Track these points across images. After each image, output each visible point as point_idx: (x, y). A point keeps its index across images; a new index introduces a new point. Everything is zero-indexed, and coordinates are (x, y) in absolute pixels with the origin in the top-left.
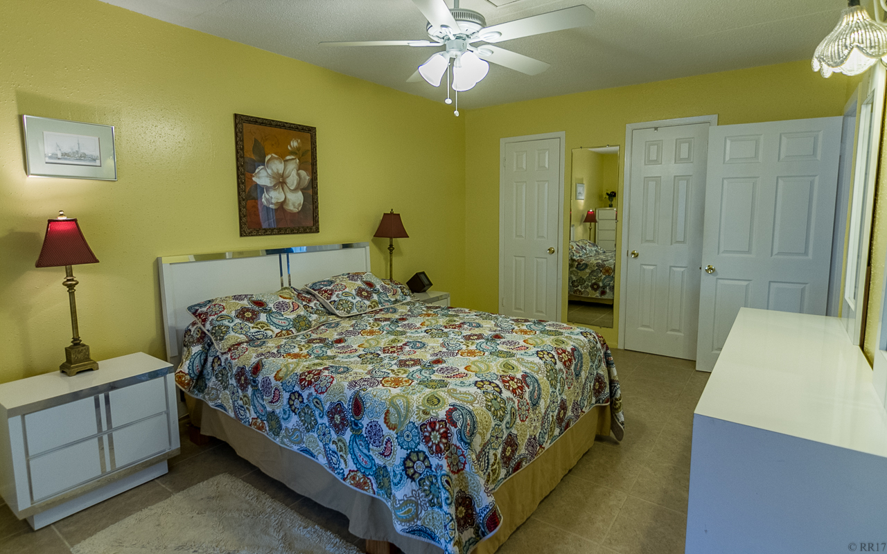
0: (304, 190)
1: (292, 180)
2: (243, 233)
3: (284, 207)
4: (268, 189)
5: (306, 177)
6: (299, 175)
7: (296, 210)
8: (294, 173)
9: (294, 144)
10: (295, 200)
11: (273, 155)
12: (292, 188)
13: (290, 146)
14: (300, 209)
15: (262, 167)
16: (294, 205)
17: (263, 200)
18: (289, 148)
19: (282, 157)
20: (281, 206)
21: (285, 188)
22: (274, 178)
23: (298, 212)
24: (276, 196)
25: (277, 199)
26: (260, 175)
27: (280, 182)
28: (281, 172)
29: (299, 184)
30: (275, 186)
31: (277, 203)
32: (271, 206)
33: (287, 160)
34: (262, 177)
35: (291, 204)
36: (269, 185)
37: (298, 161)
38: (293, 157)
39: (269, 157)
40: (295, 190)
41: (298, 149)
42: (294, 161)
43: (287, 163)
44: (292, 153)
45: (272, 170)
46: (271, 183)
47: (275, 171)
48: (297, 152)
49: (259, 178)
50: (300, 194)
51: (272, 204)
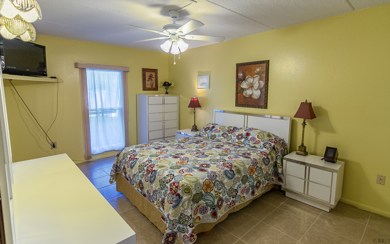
0: (261, 90)
1: (256, 85)
2: (236, 106)
3: (252, 97)
4: (246, 89)
5: (262, 83)
6: (259, 83)
7: (256, 98)
8: (257, 82)
9: (258, 70)
10: (257, 94)
11: (249, 76)
12: (256, 89)
13: (256, 71)
14: (258, 97)
15: (244, 81)
16: (256, 96)
17: (244, 94)
18: (256, 72)
19: (252, 76)
20: (251, 96)
21: (253, 89)
22: (248, 85)
23: (257, 99)
24: (249, 92)
25: (249, 93)
26: (244, 84)
27: (251, 87)
28: (251, 82)
29: (259, 87)
30: (249, 88)
31: (249, 95)
32: (247, 96)
33: (254, 77)
34: (244, 85)
35: (254, 95)
36: (246, 88)
37: (259, 77)
38: (257, 75)
39: (247, 77)
40: (257, 89)
41: (260, 72)
42: (258, 77)
43: (254, 78)
44: (257, 74)
45: (248, 82)
46: (247, 87)
47: (249, 82)
48: (259, 73)
49: (243, 85)
50: (259, 91)
51: (247, 95)
